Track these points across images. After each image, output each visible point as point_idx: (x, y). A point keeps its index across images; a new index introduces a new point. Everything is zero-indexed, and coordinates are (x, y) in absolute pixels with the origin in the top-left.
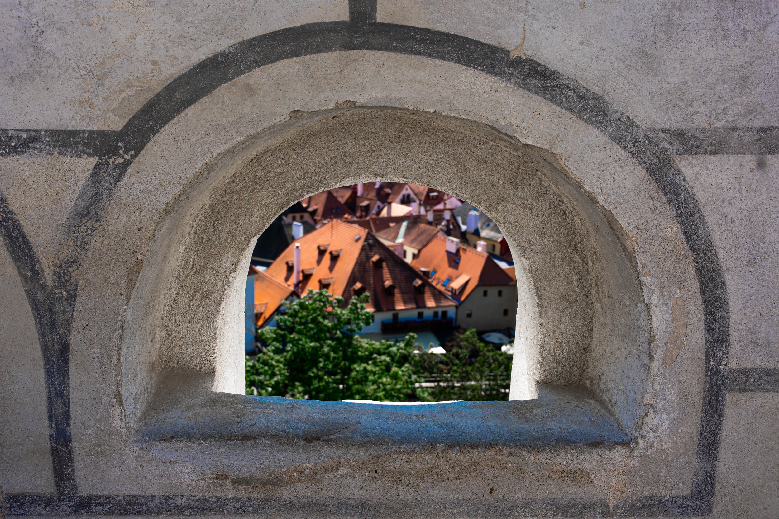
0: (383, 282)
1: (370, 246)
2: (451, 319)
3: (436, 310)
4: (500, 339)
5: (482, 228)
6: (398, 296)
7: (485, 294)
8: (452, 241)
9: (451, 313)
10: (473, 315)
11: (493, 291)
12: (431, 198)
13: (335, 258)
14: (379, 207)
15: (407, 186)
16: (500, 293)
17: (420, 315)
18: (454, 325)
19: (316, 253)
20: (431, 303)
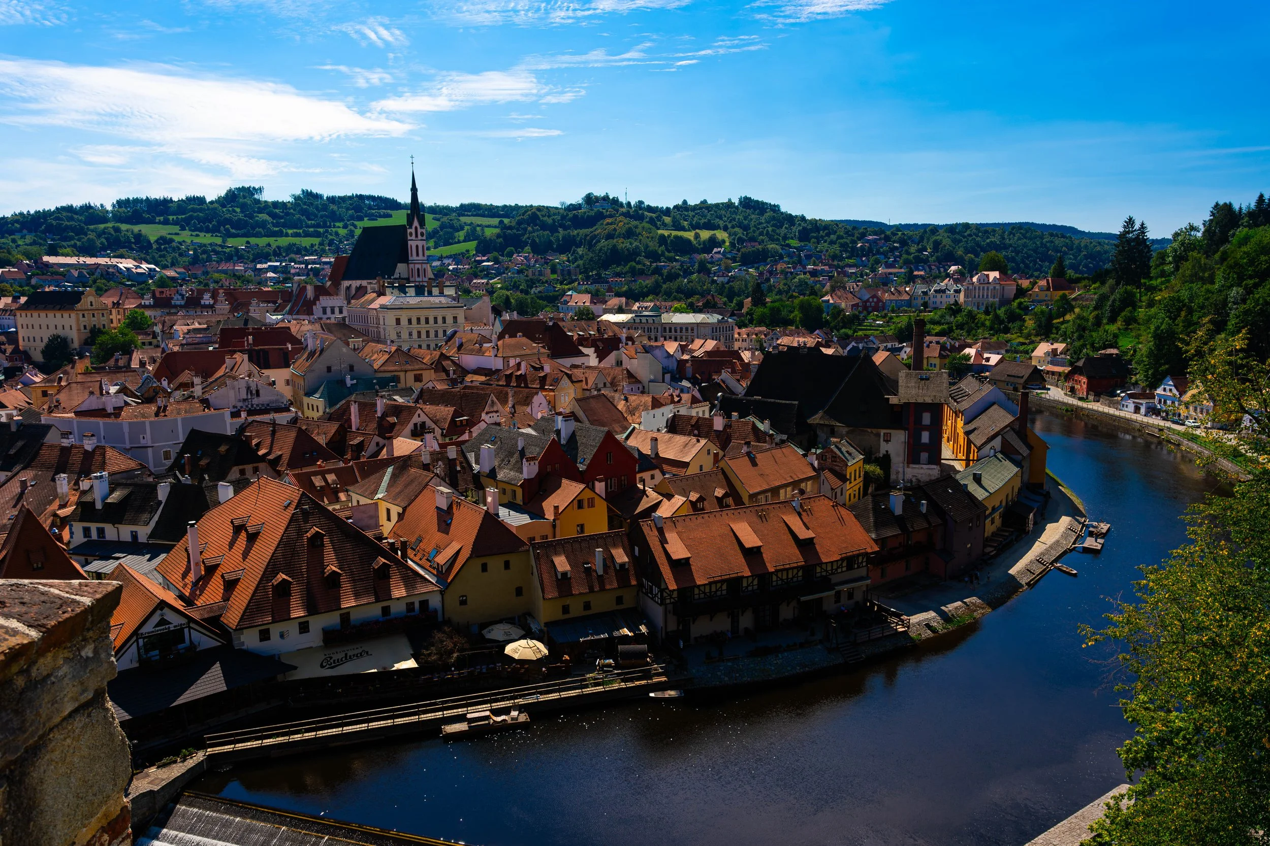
0: (323, 567)
1: (306, 515)
2: (435, 611)
3: (410, 600)
4: (506, 634)
5: (499, 466)
6: (346, 586)
7: (484, 568)
8: (442, 493)
9: (435, 602)
10: (469, 602)
11: (495, 563)
12: (458, 424)
13: (253, 538)
14: (378, 444)
15: (419, 411)
16: (507, 565)
17: (386, 610)
18: (440, 619)
19: (230, 531)
20: (399, 592)
